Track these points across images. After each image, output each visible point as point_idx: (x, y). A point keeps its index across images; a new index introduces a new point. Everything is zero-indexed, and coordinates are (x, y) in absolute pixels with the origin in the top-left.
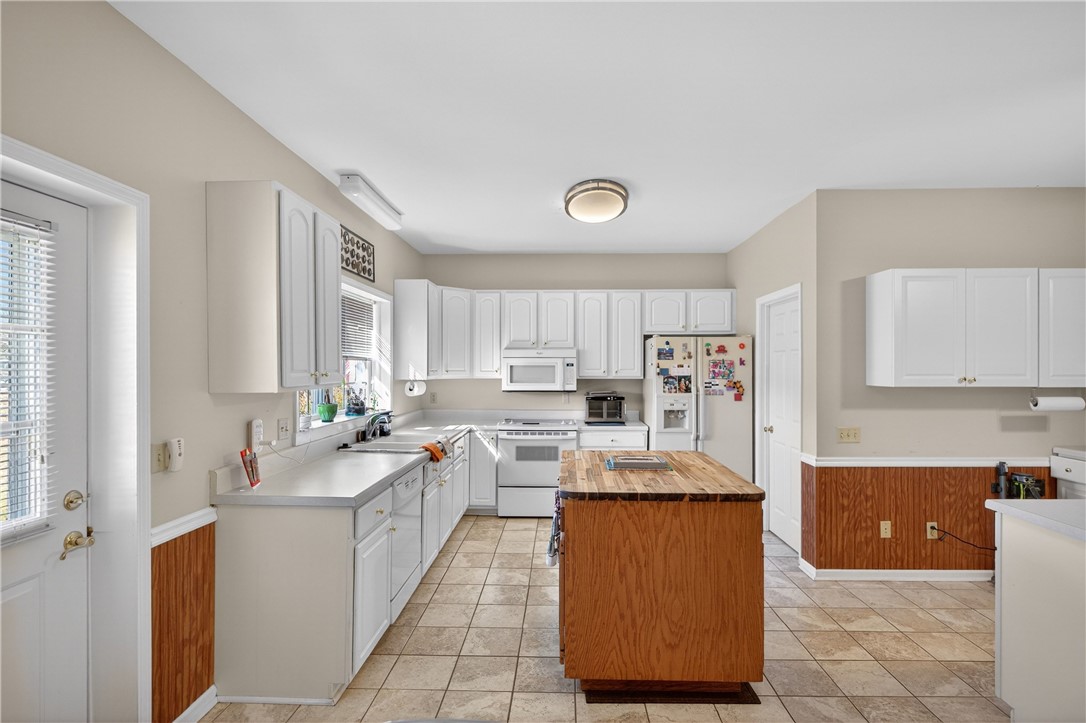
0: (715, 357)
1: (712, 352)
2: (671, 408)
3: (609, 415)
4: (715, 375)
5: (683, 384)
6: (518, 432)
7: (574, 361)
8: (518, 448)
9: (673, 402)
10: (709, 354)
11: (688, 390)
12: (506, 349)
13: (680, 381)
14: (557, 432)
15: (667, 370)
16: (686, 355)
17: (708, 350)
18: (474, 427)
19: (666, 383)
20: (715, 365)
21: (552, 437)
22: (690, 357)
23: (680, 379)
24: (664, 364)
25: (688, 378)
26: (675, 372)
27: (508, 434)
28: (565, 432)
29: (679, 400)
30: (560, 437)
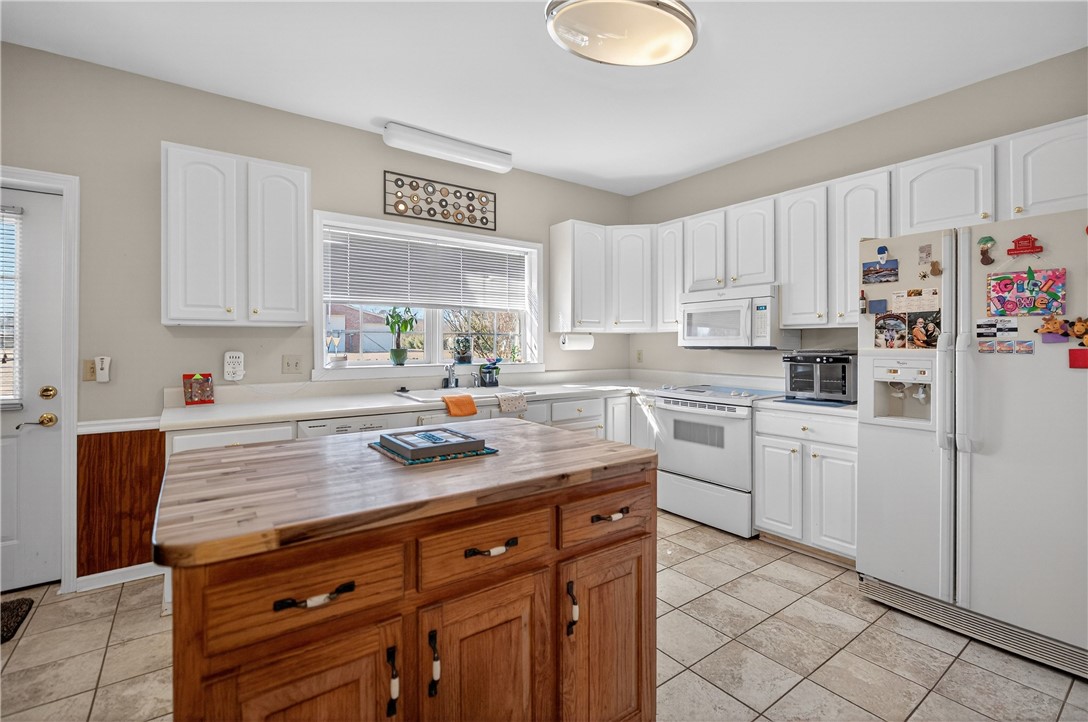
0: (1005, 265)
1: (999, 253)
2: (890, 378)
3: (823, 388)
4: (1006, 308)
5: (922, 330)
6: (676, 401)
7: (767, 302)
8: (676, 422)
9: (895, 366)
10: (987, 260)
11: (930, 342)
12: (690, 292)
13: (912, 323)
14: (721, 406)
15: (884, 302)
16: (928, 269)
17: (984, 253)
18: (635, 390)
19: (880, 328)
20: (1005, 284)
21: (716, 412)
22: (936, 270)
23: (911, 320)
24: (876, 291)
25: (934, 318)
26: (900, 305)
27: (666, 402)
28: (732, 407)
29: (909, 364)
30: (725, 413)
